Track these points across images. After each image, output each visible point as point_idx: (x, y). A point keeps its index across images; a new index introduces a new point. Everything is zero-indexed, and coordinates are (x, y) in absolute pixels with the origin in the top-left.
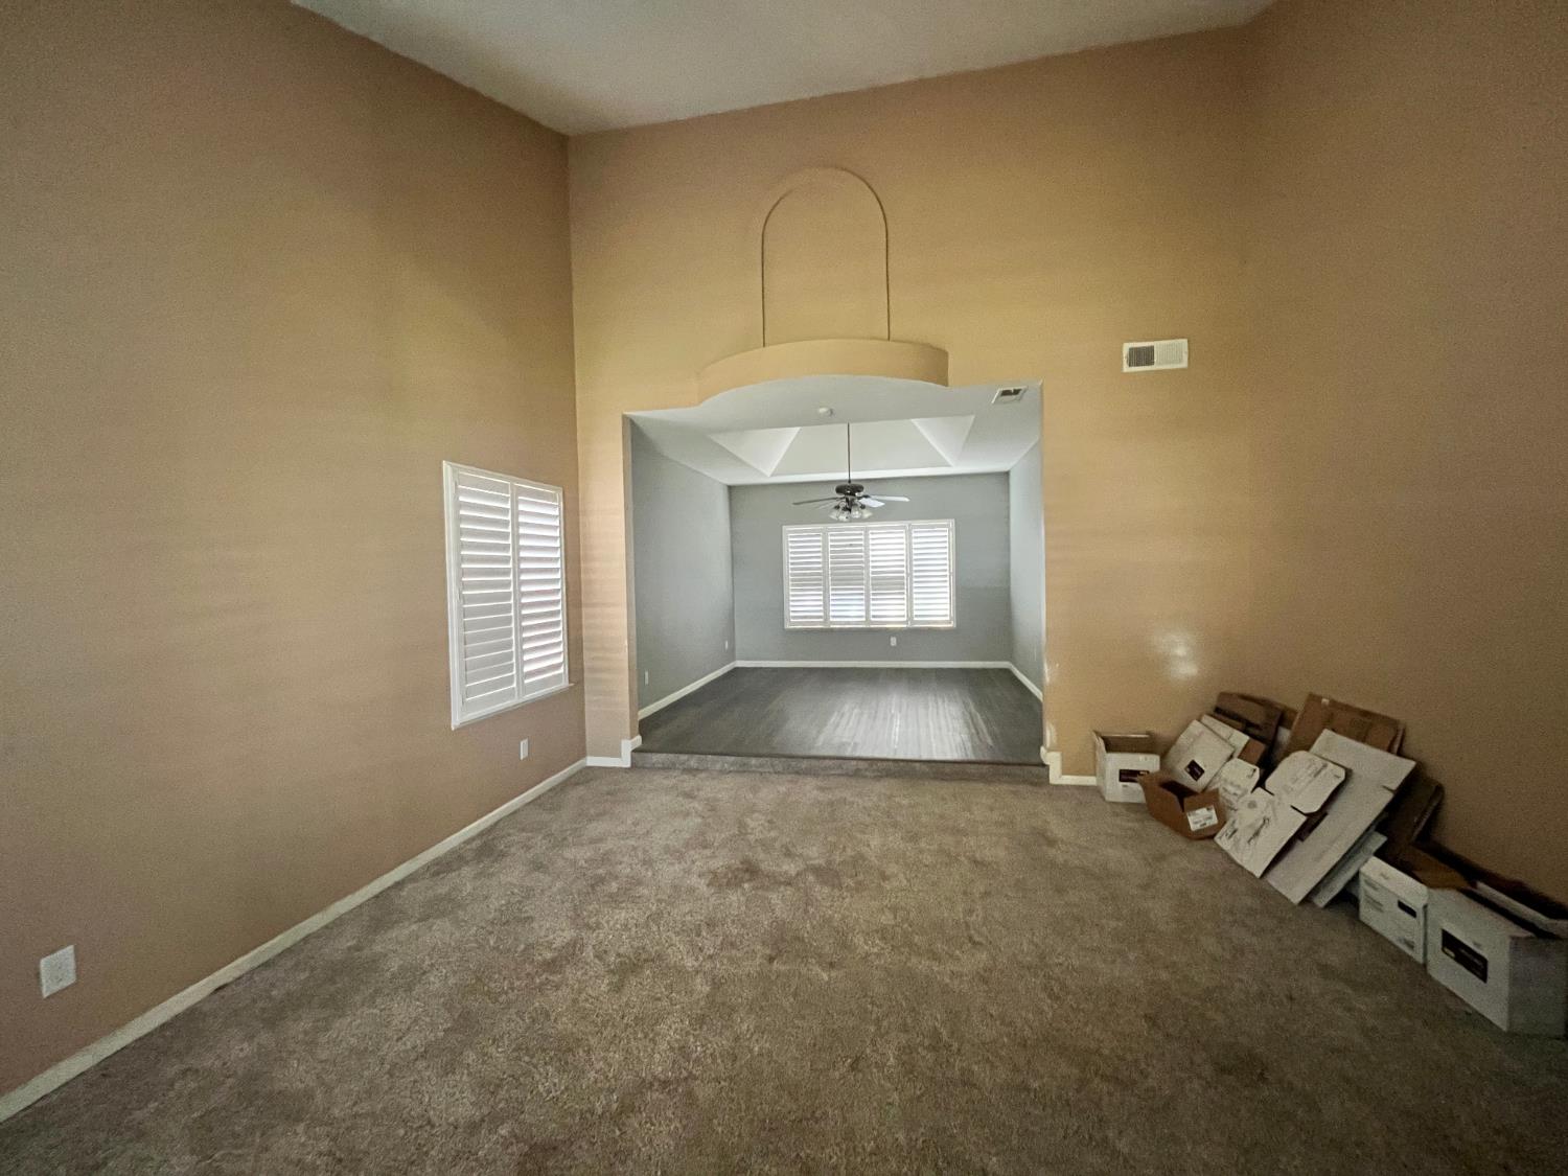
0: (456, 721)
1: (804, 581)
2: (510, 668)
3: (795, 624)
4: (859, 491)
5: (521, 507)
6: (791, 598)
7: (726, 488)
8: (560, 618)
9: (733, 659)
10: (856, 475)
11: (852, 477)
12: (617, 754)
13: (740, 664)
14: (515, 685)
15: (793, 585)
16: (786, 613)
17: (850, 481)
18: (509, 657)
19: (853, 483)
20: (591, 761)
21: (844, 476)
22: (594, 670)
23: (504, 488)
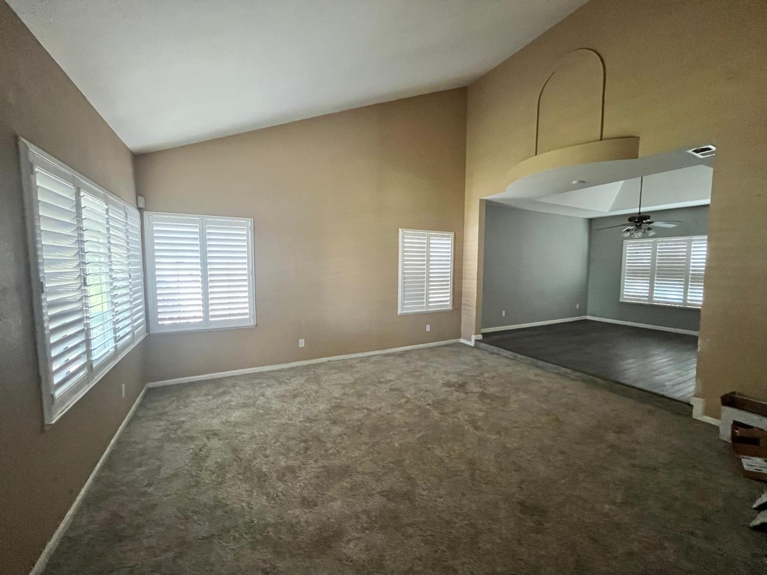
0: (400, 312)
1: (635, 273)
2: (423, 299)
3: (626, 299)
4: (645, 220)
5: (431, 242)
6: (625, 287)
7: (587, 222)
8: (449, 283)
9: (586, 314)
10: (643, 210)
11: (641, 211)
12: (470, 340)
13: (589, 318)
14: (425, 305)
15: (627, 276)
16: (621, 292)
17: (640, 213)
18: (423, 294)
19: (641, 214)
20: (462, 341)
21: (636, 210)
22: (466, 305)
23: (424, 235)
